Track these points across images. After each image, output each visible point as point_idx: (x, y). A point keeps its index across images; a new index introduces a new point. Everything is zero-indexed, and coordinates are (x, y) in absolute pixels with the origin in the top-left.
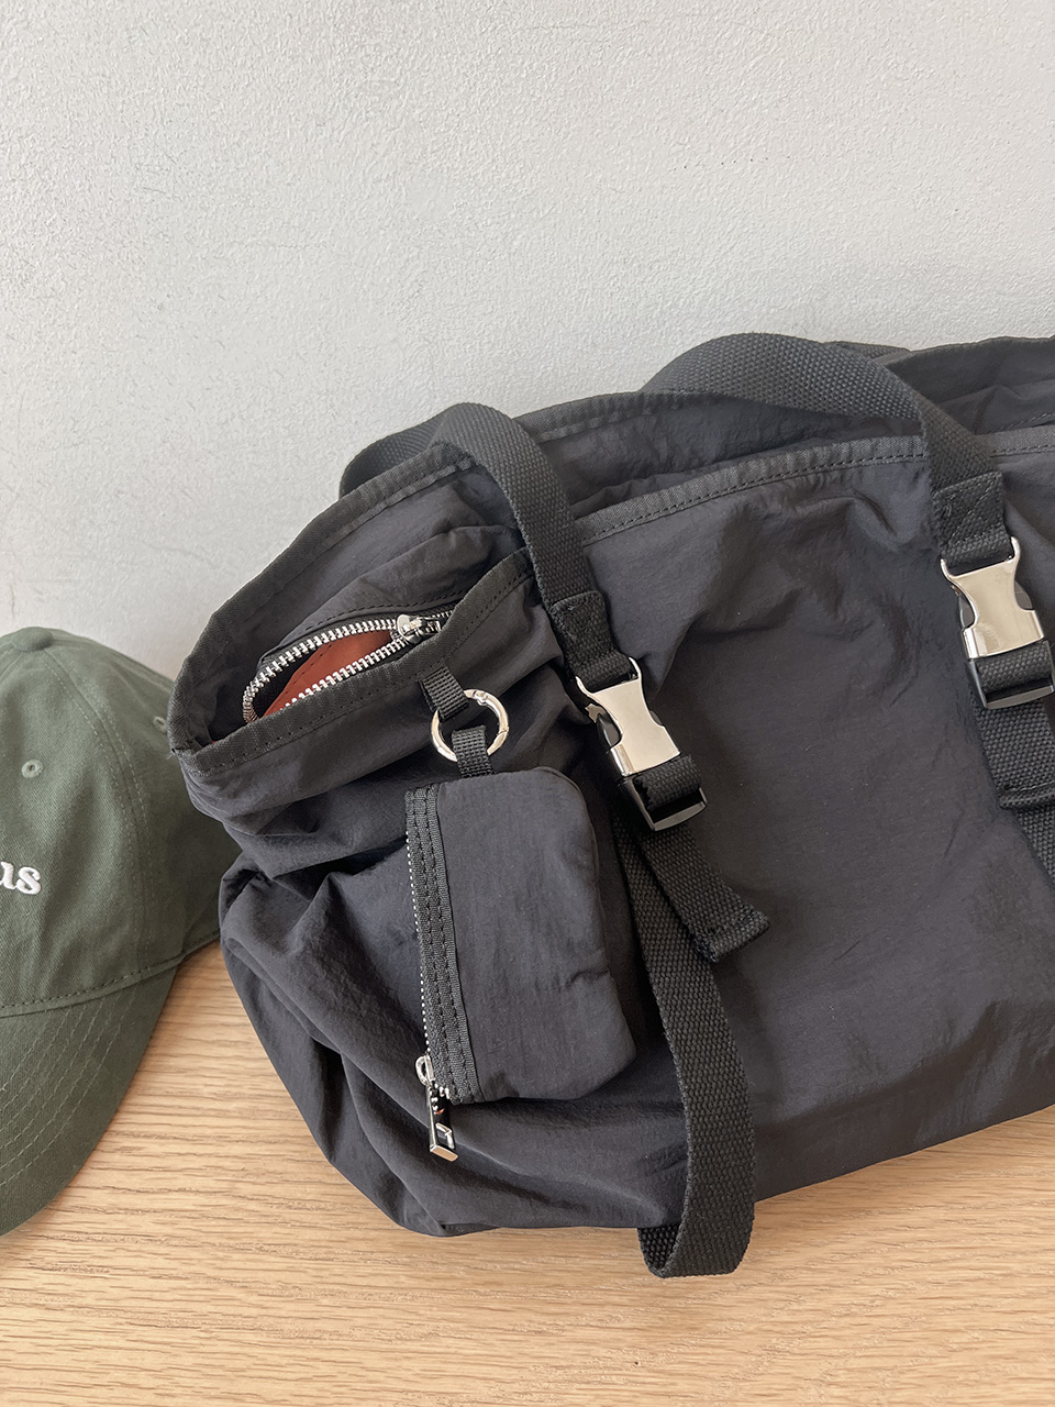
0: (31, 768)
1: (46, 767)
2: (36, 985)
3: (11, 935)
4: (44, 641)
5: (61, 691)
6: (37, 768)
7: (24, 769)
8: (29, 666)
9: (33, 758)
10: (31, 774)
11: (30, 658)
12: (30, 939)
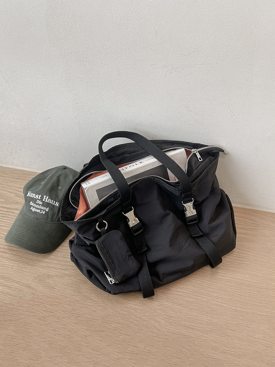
0: (60, 187)
1: (62, 188)
2: (55, 220)
3: (53, 212)
4: (65, 168)
5: (66, 176)
6: (61, 187)
7: (59, 188)
8: (62, 172)
9: (60, 186)
10: (60, 188)
11: (62, 170)
12: (56, 213)
